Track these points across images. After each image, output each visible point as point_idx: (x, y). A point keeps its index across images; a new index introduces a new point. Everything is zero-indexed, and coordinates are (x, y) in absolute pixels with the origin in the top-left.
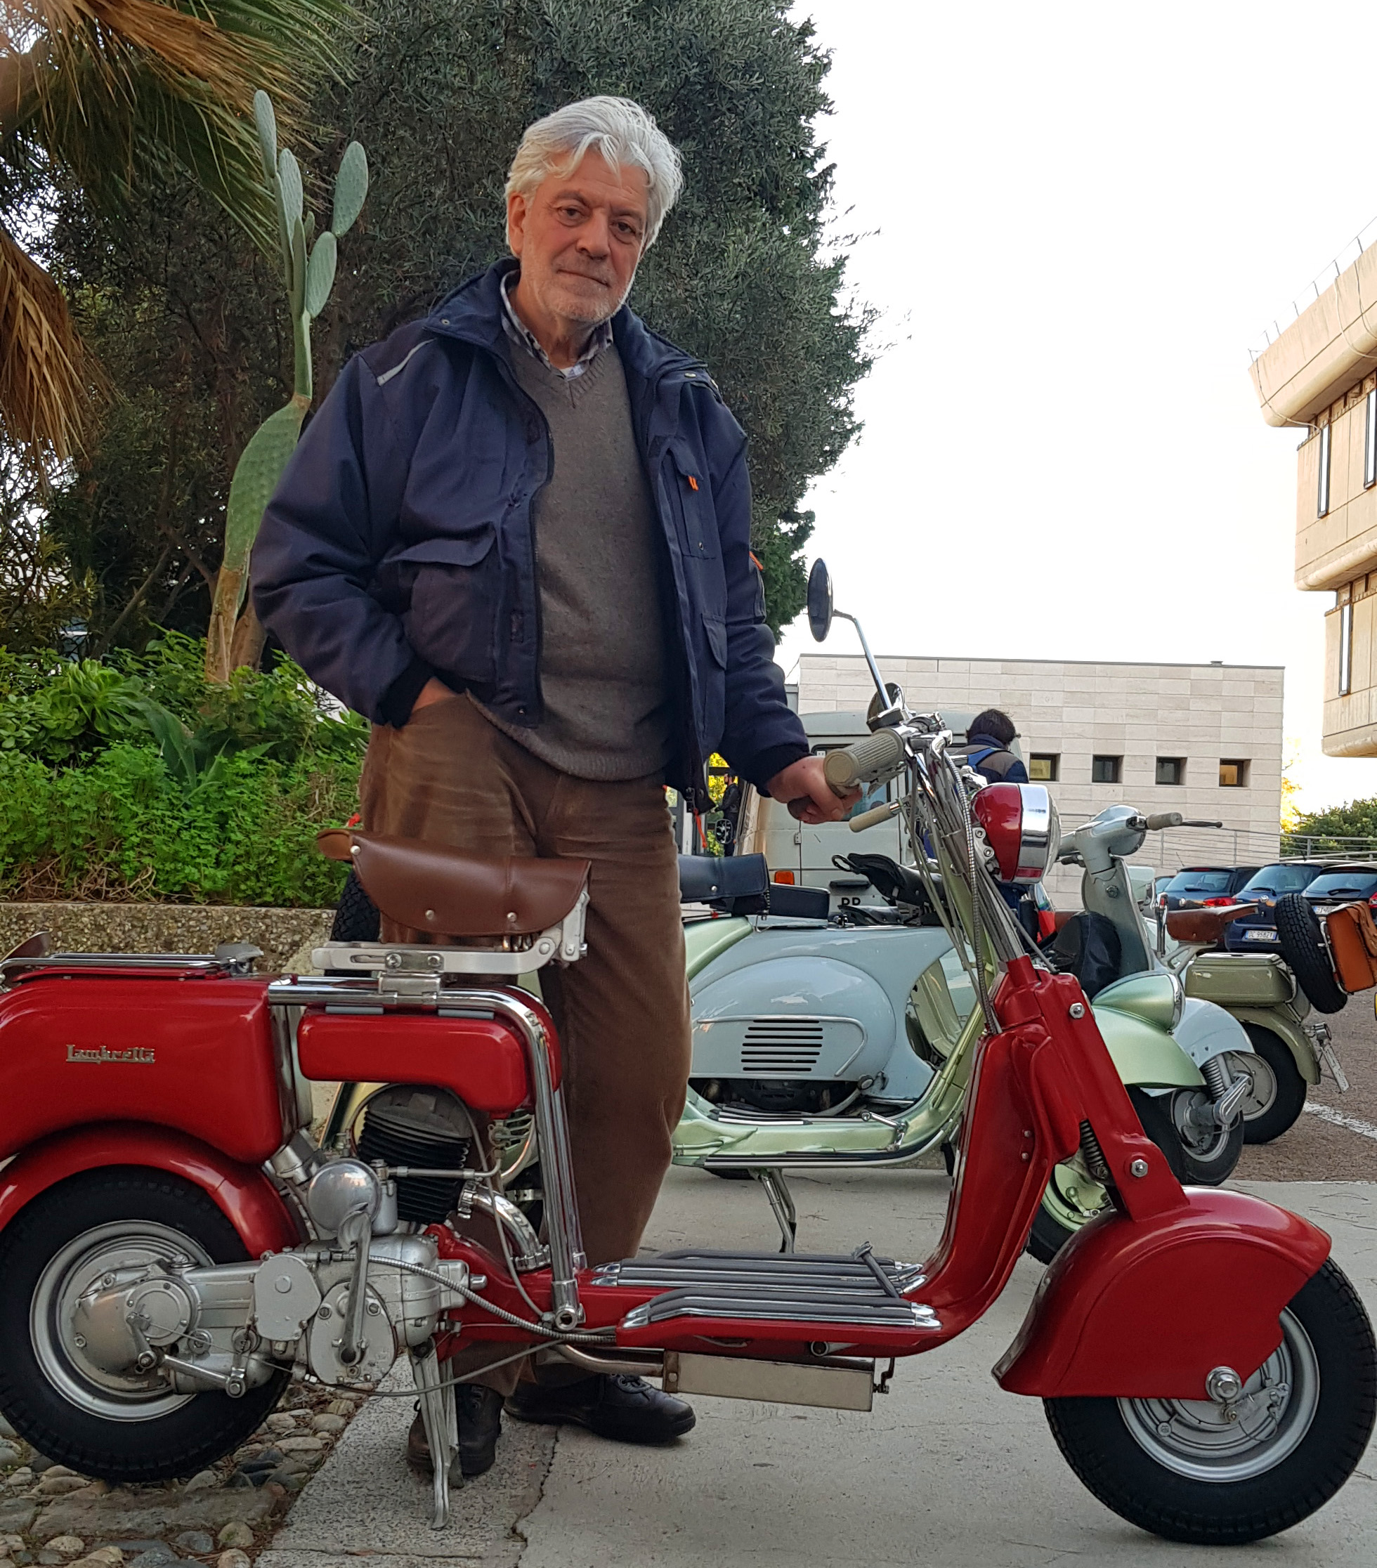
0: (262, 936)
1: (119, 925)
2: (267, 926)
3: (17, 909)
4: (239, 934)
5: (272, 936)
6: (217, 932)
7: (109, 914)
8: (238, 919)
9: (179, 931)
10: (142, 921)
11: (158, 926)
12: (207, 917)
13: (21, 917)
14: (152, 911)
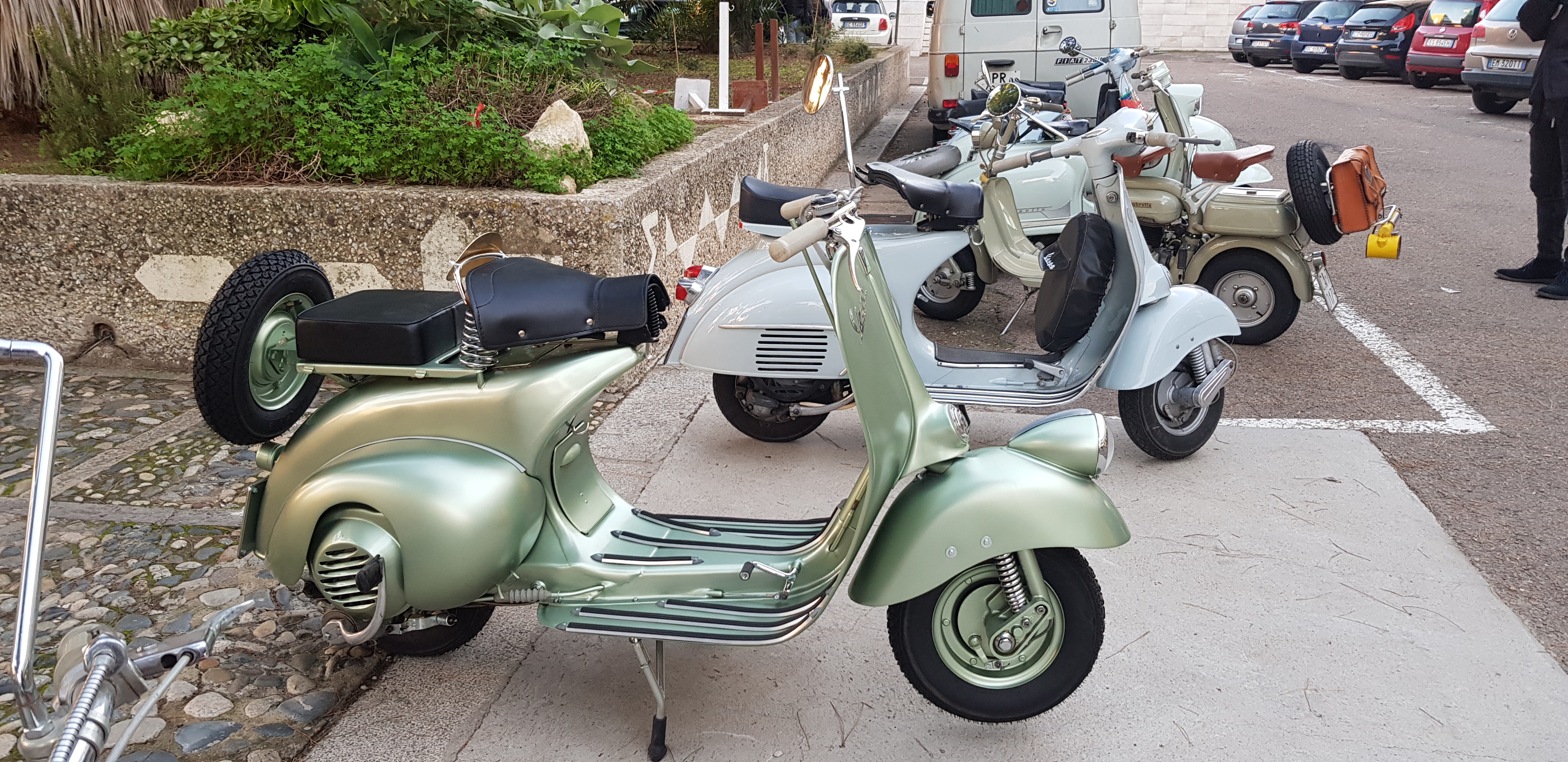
0: (402, 215)
1: (292, 205)
2: (405, 207)
3: (214, 192)
4: (383, 213)
5: (410, 216)
6: (367, 211)
7: (283, 196)
8: (382, 201)
9: (338, 211)
10: (309, 202)
11: (321, 207)
12: (357, 199)
13: (219, 199)
14: (315, 194)
